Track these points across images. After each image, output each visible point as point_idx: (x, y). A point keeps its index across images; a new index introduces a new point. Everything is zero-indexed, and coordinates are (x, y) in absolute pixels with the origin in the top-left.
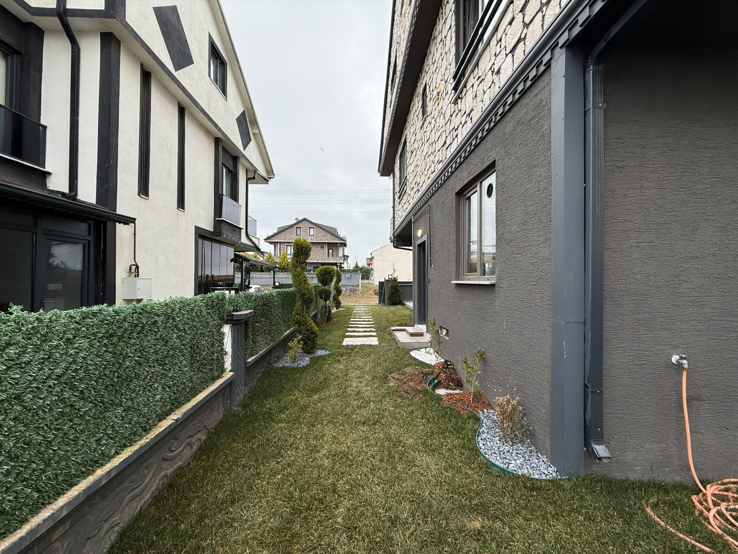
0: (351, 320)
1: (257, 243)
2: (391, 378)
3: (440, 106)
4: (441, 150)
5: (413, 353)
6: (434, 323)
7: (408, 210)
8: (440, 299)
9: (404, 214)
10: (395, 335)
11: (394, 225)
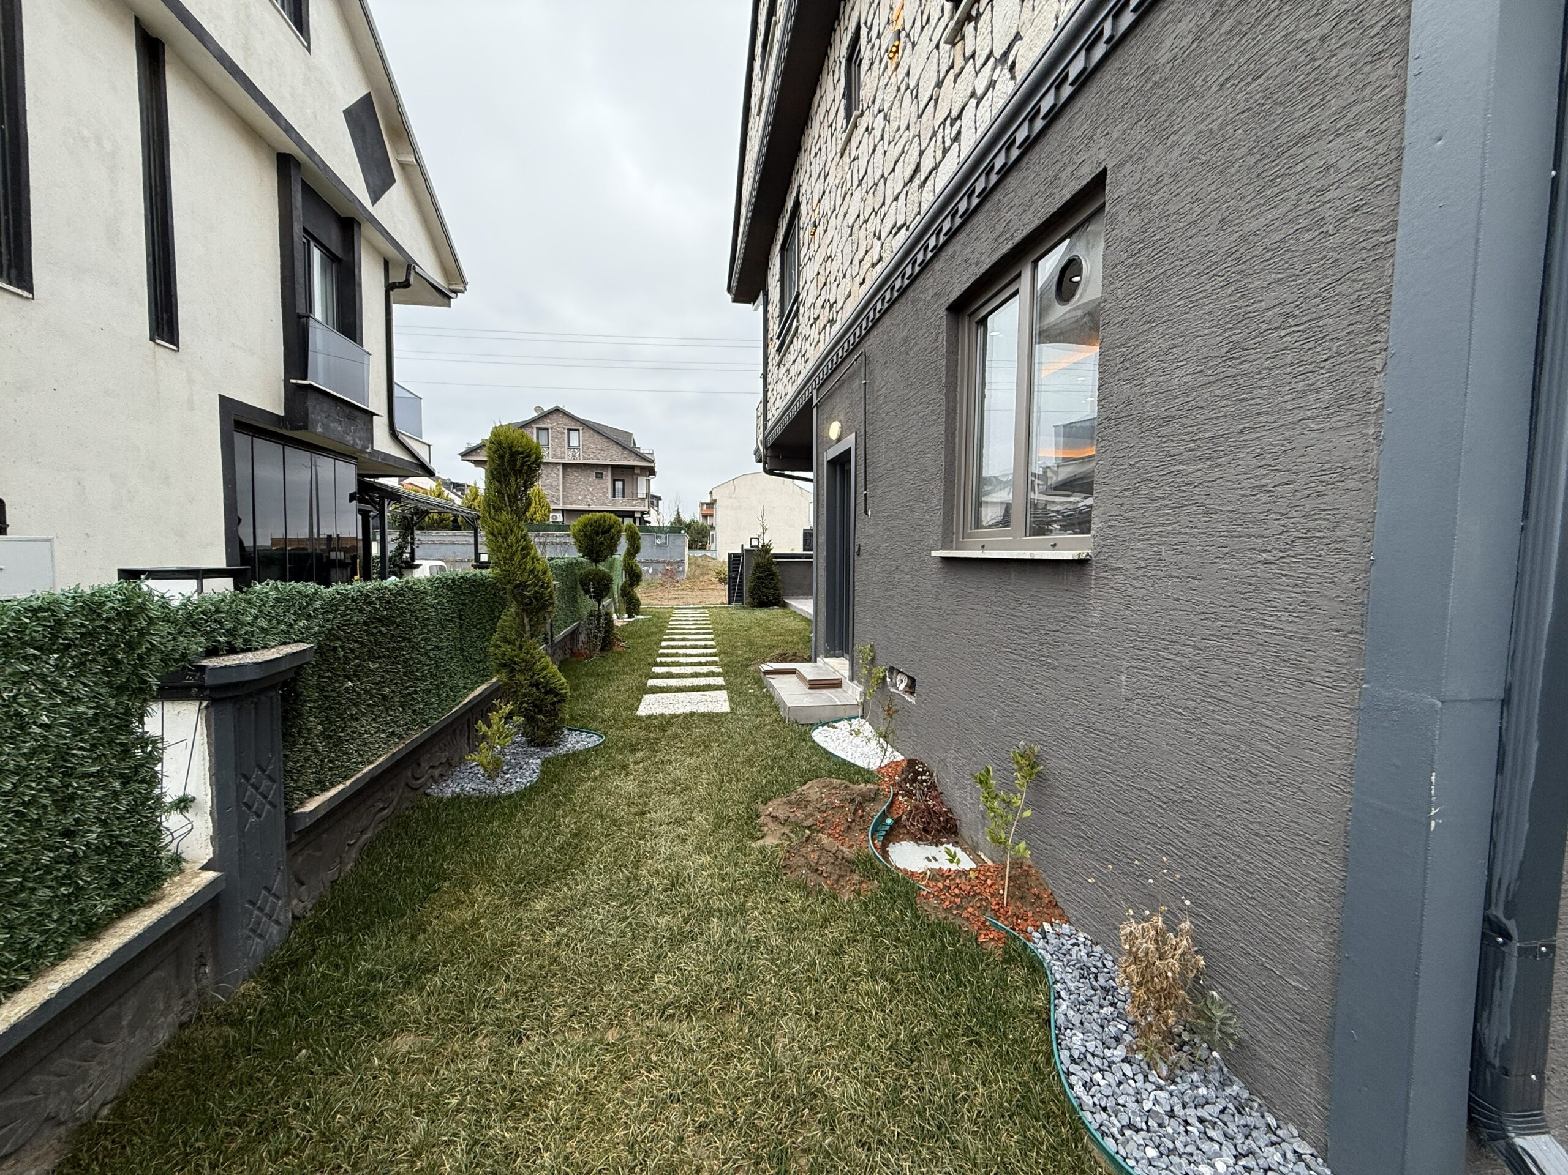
0: (664, 644)
1: (423, 454)
2: (769, 819)
3: (902, 71)
4: (902, 196)
5: (821, 736)
6: (873, 659)
7: (801, 377)
8: (891, 598)
9: (792, 390)
10: (772, 687)
11: (766, 420)
